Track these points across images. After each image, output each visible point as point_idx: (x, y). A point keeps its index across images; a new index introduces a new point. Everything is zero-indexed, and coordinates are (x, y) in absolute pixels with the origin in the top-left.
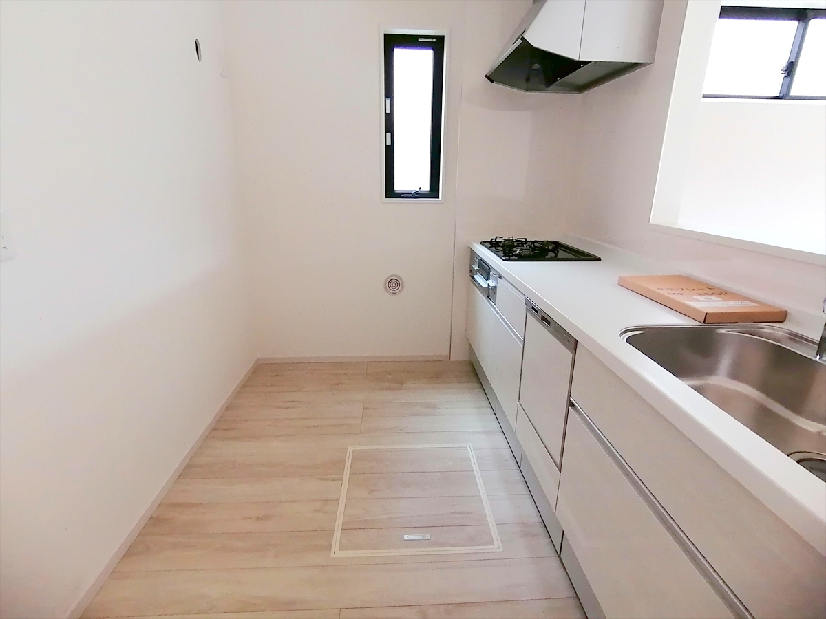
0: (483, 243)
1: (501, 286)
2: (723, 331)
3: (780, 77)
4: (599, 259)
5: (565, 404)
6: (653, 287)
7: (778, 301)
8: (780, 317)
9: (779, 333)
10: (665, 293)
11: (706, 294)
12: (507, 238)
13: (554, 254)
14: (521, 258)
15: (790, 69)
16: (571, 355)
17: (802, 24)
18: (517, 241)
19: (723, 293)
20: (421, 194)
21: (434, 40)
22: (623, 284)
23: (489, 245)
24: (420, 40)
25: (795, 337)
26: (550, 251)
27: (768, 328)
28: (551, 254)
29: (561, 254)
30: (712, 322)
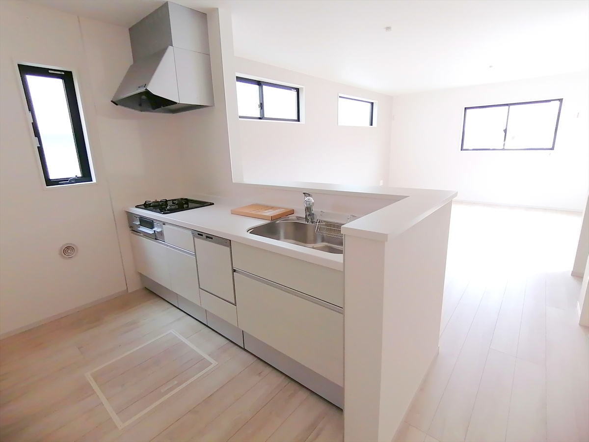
0: (137, 207)
1: (166, 229)
2: (278, 222)
3: (258, 109)
4: (213, 204)
5: (231, 271)
6: (248, 211)
7: (290, 207)
8: (292, 212)
9: (294, 218)
10: (253, 212)
11: (267, 210)
12: (154, 201)
13: (187, 206)
14: (172, 211)
15: (261, 106)
16: (229, 249)
17: (260, 87)
18: (160, 202)
19: (272, 208)
20: (77, 180)
21: (63, 73)
22: (234, 213)
23: (143, 207)
24: (50, 71)
25: (298, 218)
26: (185, 204)
27: (291, 217)
28: (185, 206)
29: (190, 205)
30: (274, 219)
